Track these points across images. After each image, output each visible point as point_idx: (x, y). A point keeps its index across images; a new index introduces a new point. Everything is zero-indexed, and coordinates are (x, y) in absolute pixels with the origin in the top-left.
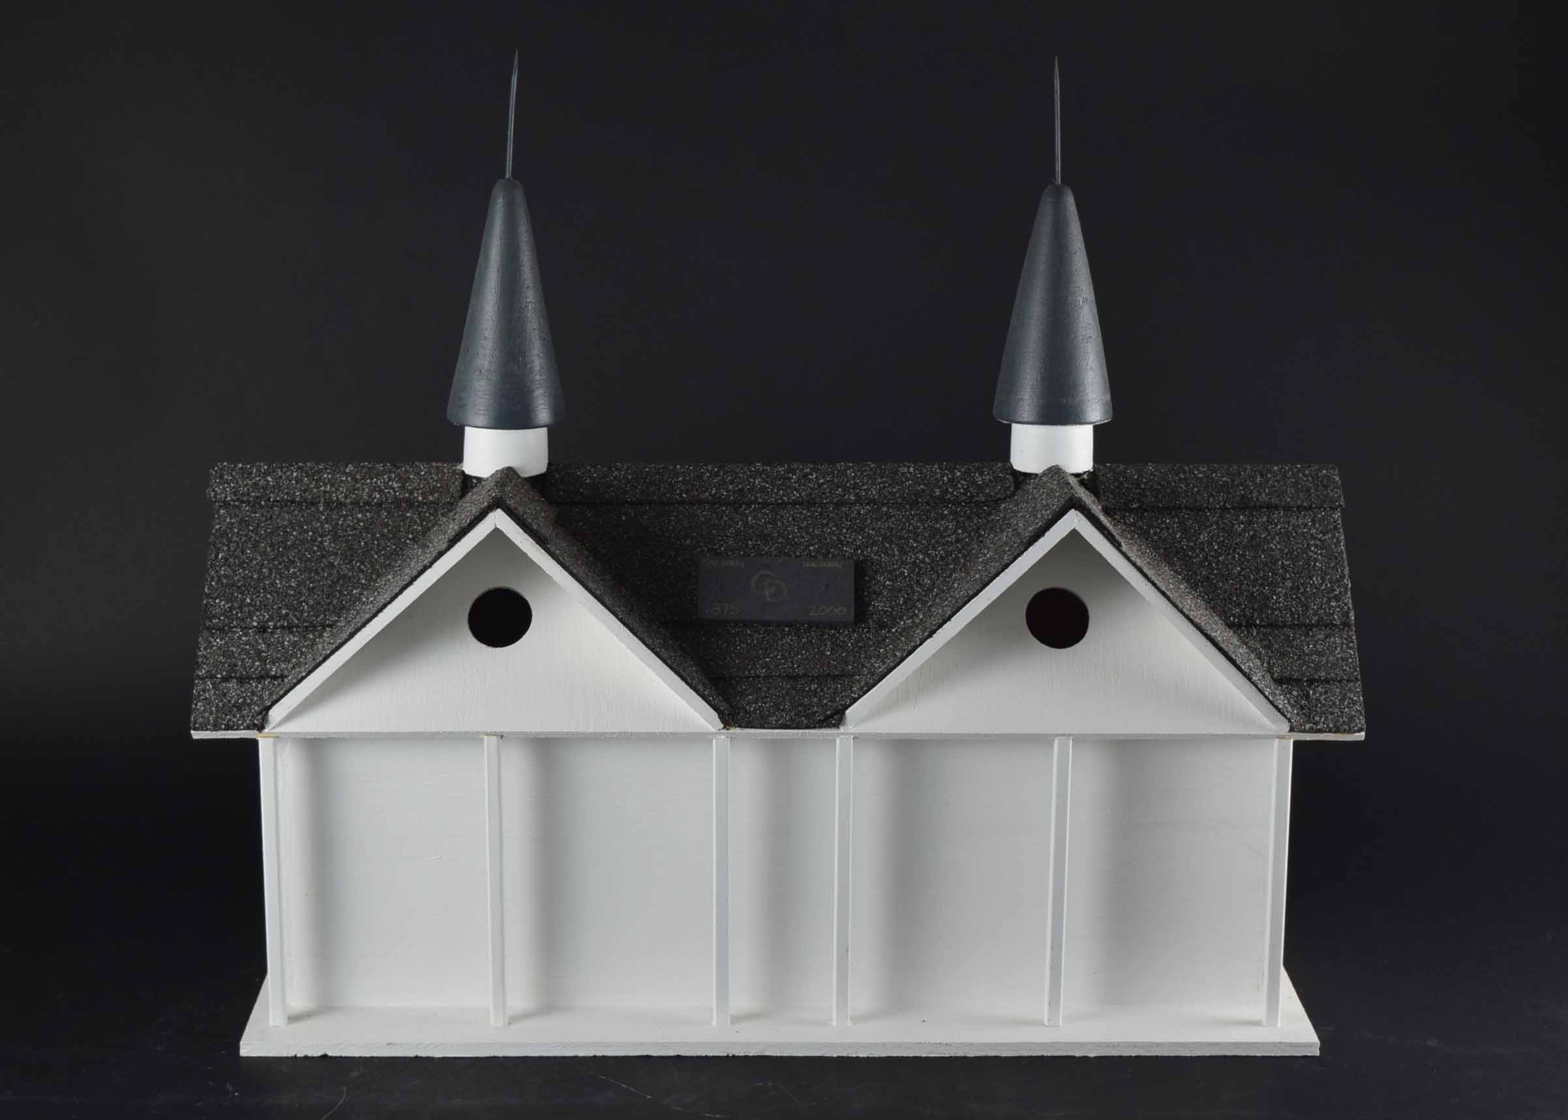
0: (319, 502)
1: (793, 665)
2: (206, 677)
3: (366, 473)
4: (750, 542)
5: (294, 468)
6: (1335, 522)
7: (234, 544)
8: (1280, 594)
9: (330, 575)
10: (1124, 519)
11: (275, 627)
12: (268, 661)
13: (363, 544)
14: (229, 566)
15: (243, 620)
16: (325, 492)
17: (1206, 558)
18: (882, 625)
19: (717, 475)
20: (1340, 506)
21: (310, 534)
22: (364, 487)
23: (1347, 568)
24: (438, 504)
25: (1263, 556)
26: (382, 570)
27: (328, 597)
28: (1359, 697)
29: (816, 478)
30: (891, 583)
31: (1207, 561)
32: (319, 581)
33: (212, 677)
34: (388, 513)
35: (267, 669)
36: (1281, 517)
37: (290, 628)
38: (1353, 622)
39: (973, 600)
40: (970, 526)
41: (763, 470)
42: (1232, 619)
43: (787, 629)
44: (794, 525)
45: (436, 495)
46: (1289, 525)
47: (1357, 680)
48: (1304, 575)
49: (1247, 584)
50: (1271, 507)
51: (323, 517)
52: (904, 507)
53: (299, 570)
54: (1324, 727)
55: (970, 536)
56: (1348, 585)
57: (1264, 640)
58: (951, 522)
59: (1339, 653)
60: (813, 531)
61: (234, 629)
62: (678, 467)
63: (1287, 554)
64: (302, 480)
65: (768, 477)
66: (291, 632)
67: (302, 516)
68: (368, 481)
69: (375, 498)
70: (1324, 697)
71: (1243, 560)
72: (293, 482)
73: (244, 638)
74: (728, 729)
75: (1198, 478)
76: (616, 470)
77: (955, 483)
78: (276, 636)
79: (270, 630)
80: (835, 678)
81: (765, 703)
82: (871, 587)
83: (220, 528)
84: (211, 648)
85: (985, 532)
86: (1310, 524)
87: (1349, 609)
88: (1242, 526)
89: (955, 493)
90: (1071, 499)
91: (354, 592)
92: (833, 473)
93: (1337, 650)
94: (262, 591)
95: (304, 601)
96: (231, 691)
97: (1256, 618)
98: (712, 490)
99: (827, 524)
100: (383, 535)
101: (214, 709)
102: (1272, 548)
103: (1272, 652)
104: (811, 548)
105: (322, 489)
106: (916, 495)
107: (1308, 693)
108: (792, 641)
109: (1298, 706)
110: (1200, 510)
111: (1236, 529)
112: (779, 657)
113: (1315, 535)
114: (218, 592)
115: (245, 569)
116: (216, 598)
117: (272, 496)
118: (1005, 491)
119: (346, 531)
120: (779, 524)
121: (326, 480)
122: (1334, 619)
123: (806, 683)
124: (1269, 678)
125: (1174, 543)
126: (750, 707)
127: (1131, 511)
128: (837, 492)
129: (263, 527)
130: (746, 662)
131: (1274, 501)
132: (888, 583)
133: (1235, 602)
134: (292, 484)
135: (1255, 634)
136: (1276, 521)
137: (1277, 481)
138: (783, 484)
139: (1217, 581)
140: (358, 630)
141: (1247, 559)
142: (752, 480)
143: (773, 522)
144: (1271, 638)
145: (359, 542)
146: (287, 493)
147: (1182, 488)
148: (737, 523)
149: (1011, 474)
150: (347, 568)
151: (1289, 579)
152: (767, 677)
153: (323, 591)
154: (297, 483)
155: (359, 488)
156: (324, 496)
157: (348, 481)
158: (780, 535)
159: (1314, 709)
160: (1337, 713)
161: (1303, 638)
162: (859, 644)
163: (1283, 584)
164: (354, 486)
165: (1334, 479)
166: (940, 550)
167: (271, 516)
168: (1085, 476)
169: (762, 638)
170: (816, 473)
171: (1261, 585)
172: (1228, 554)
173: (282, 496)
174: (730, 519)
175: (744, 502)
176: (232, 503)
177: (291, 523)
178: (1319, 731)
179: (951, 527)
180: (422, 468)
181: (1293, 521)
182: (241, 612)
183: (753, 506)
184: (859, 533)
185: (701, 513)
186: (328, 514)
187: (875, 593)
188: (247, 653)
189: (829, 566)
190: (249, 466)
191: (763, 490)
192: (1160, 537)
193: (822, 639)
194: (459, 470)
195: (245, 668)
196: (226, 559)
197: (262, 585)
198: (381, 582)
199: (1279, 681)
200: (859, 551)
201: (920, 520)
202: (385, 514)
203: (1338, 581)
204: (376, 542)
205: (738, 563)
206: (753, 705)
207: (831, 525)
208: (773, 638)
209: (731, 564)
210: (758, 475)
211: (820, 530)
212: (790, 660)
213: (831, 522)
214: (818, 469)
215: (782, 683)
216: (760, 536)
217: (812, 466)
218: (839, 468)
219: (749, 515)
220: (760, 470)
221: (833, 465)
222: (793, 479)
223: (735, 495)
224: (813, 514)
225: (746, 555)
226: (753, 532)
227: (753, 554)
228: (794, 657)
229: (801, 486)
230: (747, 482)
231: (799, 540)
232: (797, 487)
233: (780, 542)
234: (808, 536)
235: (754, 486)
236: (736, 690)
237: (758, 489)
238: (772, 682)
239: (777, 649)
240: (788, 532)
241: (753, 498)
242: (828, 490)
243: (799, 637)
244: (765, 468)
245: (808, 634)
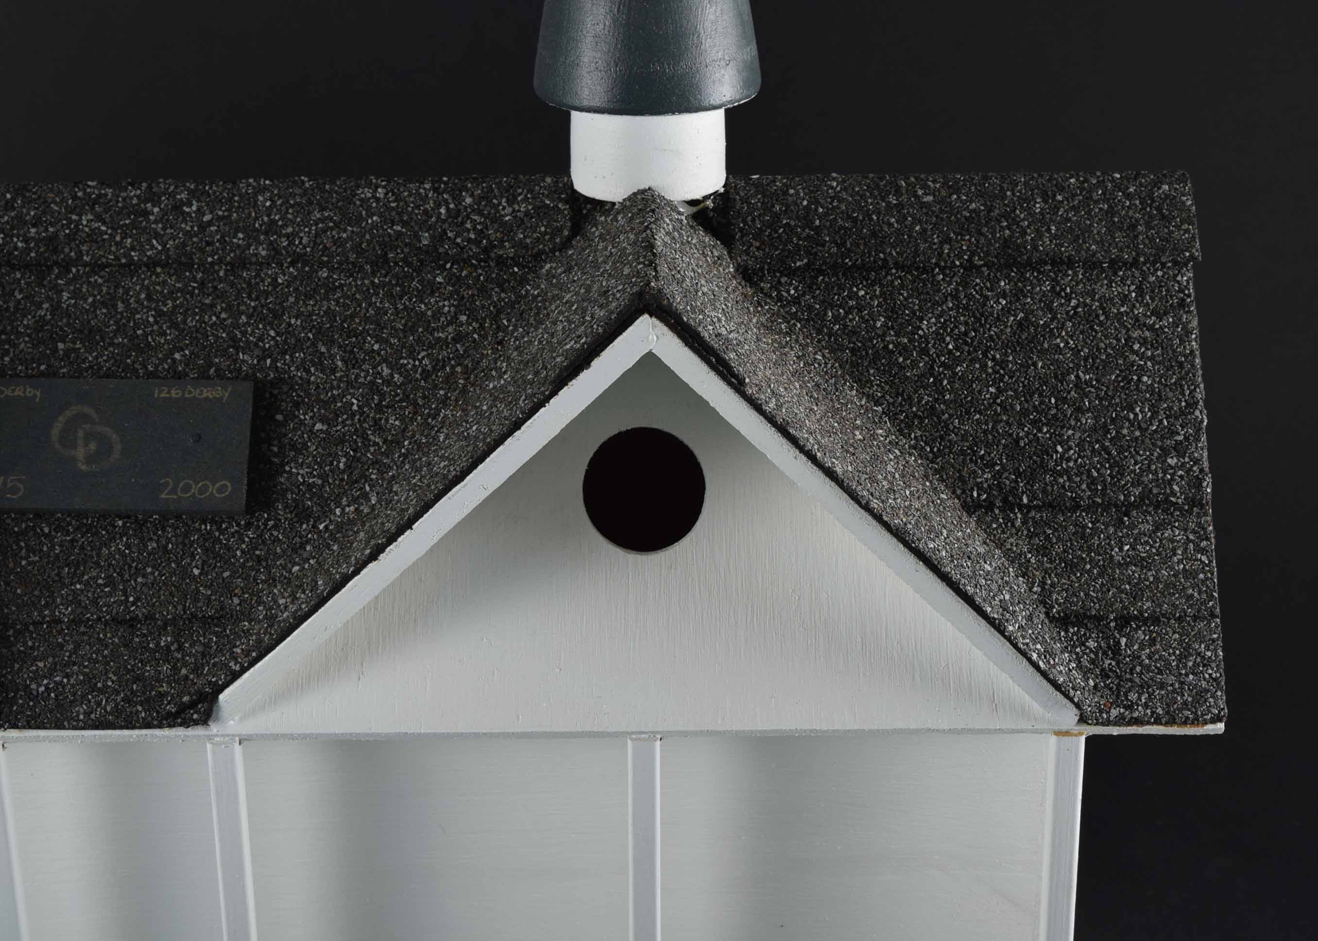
1: (127, 598)
4: (61, 346)
6: (1181, 291)
8: (1071, 443)
10: (779, 292)
17: (932, 368)
18: (303, 515)
19: (9, 206)
20: (1192, 258)
23: (1202, 386)
25: (1040, 364)
28: (1216, 650)
29: (199, 210)
30: (325, 428)
31: (932, 375)
36: (1077, 284)
38: (1209, 497)
39: (458, 487)
40: (483, 306)
41: (100, 196)
42: (975, 494)
43: (120, 523)
44: (150, 309)
46: (1093, 300)
47: (1213, 616)
48: (1118, 400)
49: (1007, 423)
50: (1060, 263)
52: (361, 268)
54: (1146, 715)
55: (482, 326)
56: (1202, 421)
57: (1037, 535)
58: (448, 299)
59: (1180, 562)
60: (184, 321)
63: (1086, 359)
65: (107, 210)
70: (1148, 651)
71: (1002, 372)
75: (923, 205)
77: (460, 219)
80: (206, 622)
81: (67, 676)
82: (285, 435)
85: (509, 321)
86: (1134, 295)
87: (1202, 471)
88: (1004, 302)
89: (459, 240)
90: (640, 295)
92: (230, 200)
93: (1175, 554)
97: (1023, 493)
99: (212, 306)
102: (1058, 346)
103: (1051, 561)
104: (177, 356)
106: (383, 245)
107: (1119, 643)
108: (128, 546)
109: (1098, 671)
110: (925, 270)
111: (992, 307)
112: (100, 581)
113: (1142, 319)
118: (552, 238)
120: (120, 306)
122: (1173, 494)
123: (151, 633)
124: (1042, 616)
125: (871, 340)
126: (39, 685)
127: (792, 273)
128: (235, 241)
130: (36, 593)
131: (1067, 250)
132: (319, 426)
133: (982, 458)
135: (1018, 523)
136: (1068, 290)
137: (1073, 208)
138: (134, 226)
139: (951, 416)
141: (1010, 371)
142: (74, 217)
143: (109, 303)
144: (1049, 532)
147: (890, 225)
148: (39, 306)
149: (566, 202)
151: (1088, 410)
152: (76, 622)
158: (121, 329)
159: (1128, 676)
160: (1172, 685)
161: (1111, 530)
162: (258, 552)
163: (1078, 420)
165: (1183, 203)
166: (423, 358)
168: (709, 203)
169: (72, 540)
170: (198, 201)
171: (1034, 422)
172: (973, 361)
174: (26, 298)
175: (56, 263)
178: (1137, 722)
179: (446, 309)
181: (1102, 290)
183: (74, 270)
184: (271, 324)
187: (293, 447)
189: (205, 395)
191: (93, 237)
192: (845, 326)
193: (187, 541)
199: (1062, 621)
200: (269, 361)
201: (390, 296)
203: (1182, 413)
205: (30, 392)
206: (45, 682)
207: (219, 307)
208: (91, 542)
209: (16, 393)
210: (87, 208)
211: (197, 318)
212: (121, 587)
213: (219, 301)
214: (202, 194)
215: (105, 635)
216: (81, 331)
217: (192, 187)
218: (244, 191)
219: (65, 288)
220: (94, 196)
221: (234, 183)
222: (153, 214)
223: (40, 248)
224: (186, 286)
225: (51, 373)
226: (68, 325)
227: (65, 370)
228: (130, 581)
229: (166, 229)
230: (65, 222)
231: (154, 340)
232: (159, 230)
233: (120, 343)
234: (173, 330)
235: (78, 230)
236: (14, 649)
237: (84, 235)
238: (84, 633)
239: (97, 564)
240: (135, 323)
241: (73, 254)
242: (218, 237)
243: (142, 539)
244: (103, 192)
245: (160, 532)
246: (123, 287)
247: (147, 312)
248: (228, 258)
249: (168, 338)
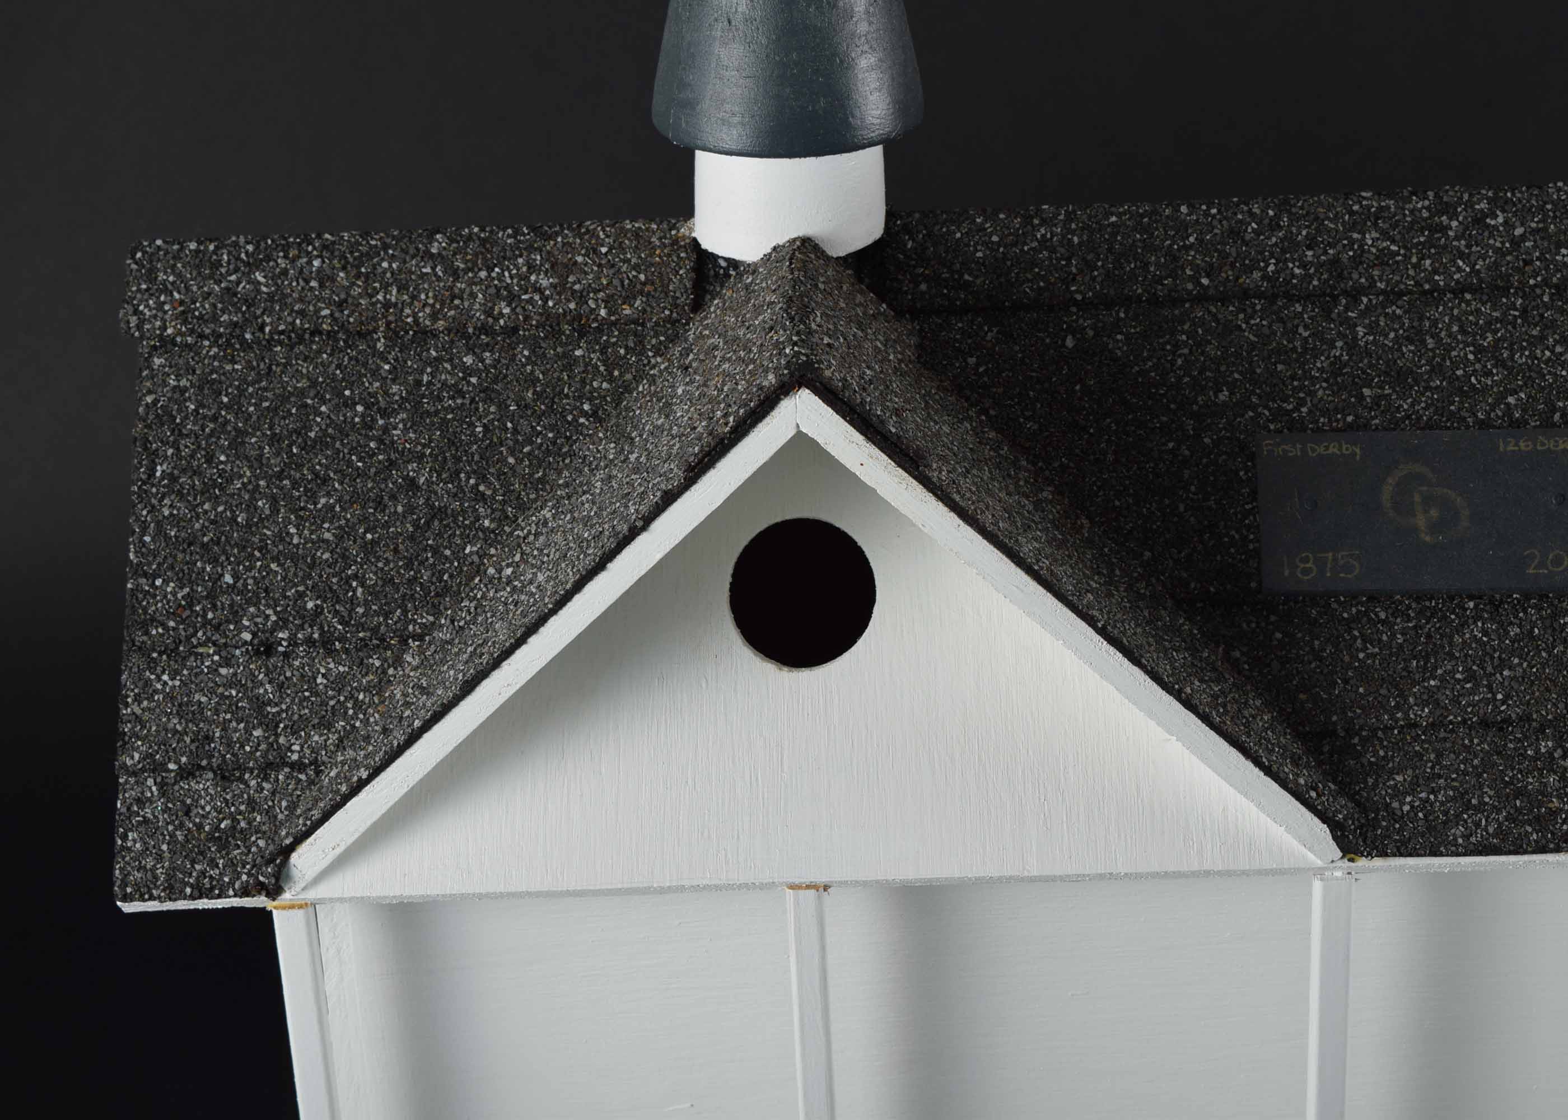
0: (375, 331)
1: (1494, 695)
2: (143, 770)
3: (476, 255)
4: (1366, 392)
5: (314, 248)
7: (188, 441)
9: (410, 509)
11: (293, 642)
12: (282, 725)
13: (479, 429)
14: (180, 493)
15: (217, 628)
16: (387, 305)
19: (1274, 226)
21: (360, 408)
22: (475, 289)
24: (643, 325)
26: (528, 494)
27: (408, 566)
29: (1506, 222)
32: (386, 525)
33: (158, 768)
34: (533, 351)
35: (279, 747)
37: (326, 644)
41: (1381, 209)
43: (1471, 604)
44: (1466, 344)
45: (638, 303)
51: (387, 367)
53: (339, 500)
60: (1512, 357)
61: (201, 650)
62: (1184, 209)
64: (333, 279)
65: (1394, 226)
66: (330, 652)
67: (339, 366)
68: (483, 274)
69: (501, 315)
72: (314, 284)
73: (223, 671)
74: (1351, 860)
76: (1044, 222)
78: (297, 663)
79: (281, 649)
81: (1434, 792)
83: (155, 402)
84: (150, 699)
91: (467, 551)
92: (1542, 209)
94: (257, 554)
95: (355, 577)
96: (202, 802)
98: (1267, 265)
99: (1543, 338)
100: (523, 406)
101: (165, 847)
104: (1511, 400)
105: (380, 297)
108: (1485, 633)
112: (1458, 676)
114: (159, 559)
115: (216, 501)
116: (155, 576)
117: (268, 320)
119: (440, 399)
120: (1430, 342)
121: (388, 275)
123: (1526, 738)
126: (1402, 803)
128: (1559, 258)
129: (251, 395)
130: (1383, 692)
134: (312, 289)
138: (1430, 243)
140: (483, 675)
142: (1355, 236)
143: (1415, 337)
145: (471, 425)
146: (302, 313)
148: (1332, 345)
150: (448, 492)
152: (1434, 726)
153: (396, 551)
154: (322, 285)
155: (462, 291)
156: (384, 317)
157: (436, 275)
158: (1437, 370)
164: (451, 288)
167: (270, 368)
169: (1415, 627)
170: (1503, 211)
173: (289, 319)
174: (1314, 335)
175: (1343, 292)
176: (179, 339)
177: (314, 383)
180: (602, 235)
182: (214, 608)
183: (1365, 300)
185: (1247, 323)
186: (396, 360)
188: (233, 707)
189: (1563, 447)
190: (212, 247)
191: (1383, 258)
194: (684, 237)
195: (229, 745)
196: (173, 479)
197: (256, 539)
198: (527, 526)
202: (526, 353)
204: (509, 425)
205: (1346, 449)
206: (1408, 799)
207: (1551, 340)
208: (1440, 628)
209: (1330, 451)
210: (1369, 223)
211: (1527, 353)
212: (1485, 683)
213: (1550, 331)
214: (1506, 202)
215: (1471, 741)
216: (1387, 374)
217: (1490, 194)
218: (1555, 197)
219: (1359, 322)
220: (1373, 210)
221: (1540, 188)
222: (1451, 229)
223: (1322, 274)
224: (1505, 314)
225: (1361, 426)
226: (1370, 366)
227: (1377, 421)
228: (1494, 675)
229: (1472, 246)
230: (1345, 242)
231: (1479, 382)
232: (1463, 248)
233: (1437, 387)
234: (1500, 369)
235: (1363, 251)
236: (1364, 761)
237: (1372, 258)
238: (1445, 739)
239: (1451, 655)
240: (1451, 362)
241: (1363, 280)
242: (1537, 254)
243: (1501, 624)
244: (1383, 204)
245: (1521, 615)
246: (1429, 319)
247: (1464, 348)
248: (1555, 280)
249: (1496, 378)
